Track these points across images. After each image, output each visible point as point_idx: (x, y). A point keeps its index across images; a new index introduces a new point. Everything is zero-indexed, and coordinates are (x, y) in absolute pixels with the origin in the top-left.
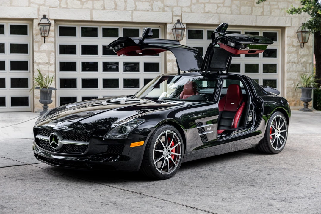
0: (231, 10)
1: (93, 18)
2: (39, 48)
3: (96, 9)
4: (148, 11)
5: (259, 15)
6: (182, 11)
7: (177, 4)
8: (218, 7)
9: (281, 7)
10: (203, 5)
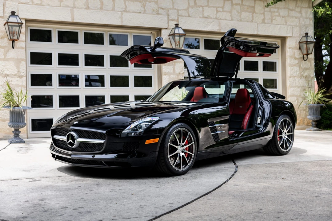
0: (231, 16)
1: (74, 19)
2: (5, 55)
3: (78, 8)
4: (140, 13)
5: (260, 22)
6: (178, 15)
7: (173, 6)
8: (217, 12)
9: (282, 14)
10: (201, 9)
